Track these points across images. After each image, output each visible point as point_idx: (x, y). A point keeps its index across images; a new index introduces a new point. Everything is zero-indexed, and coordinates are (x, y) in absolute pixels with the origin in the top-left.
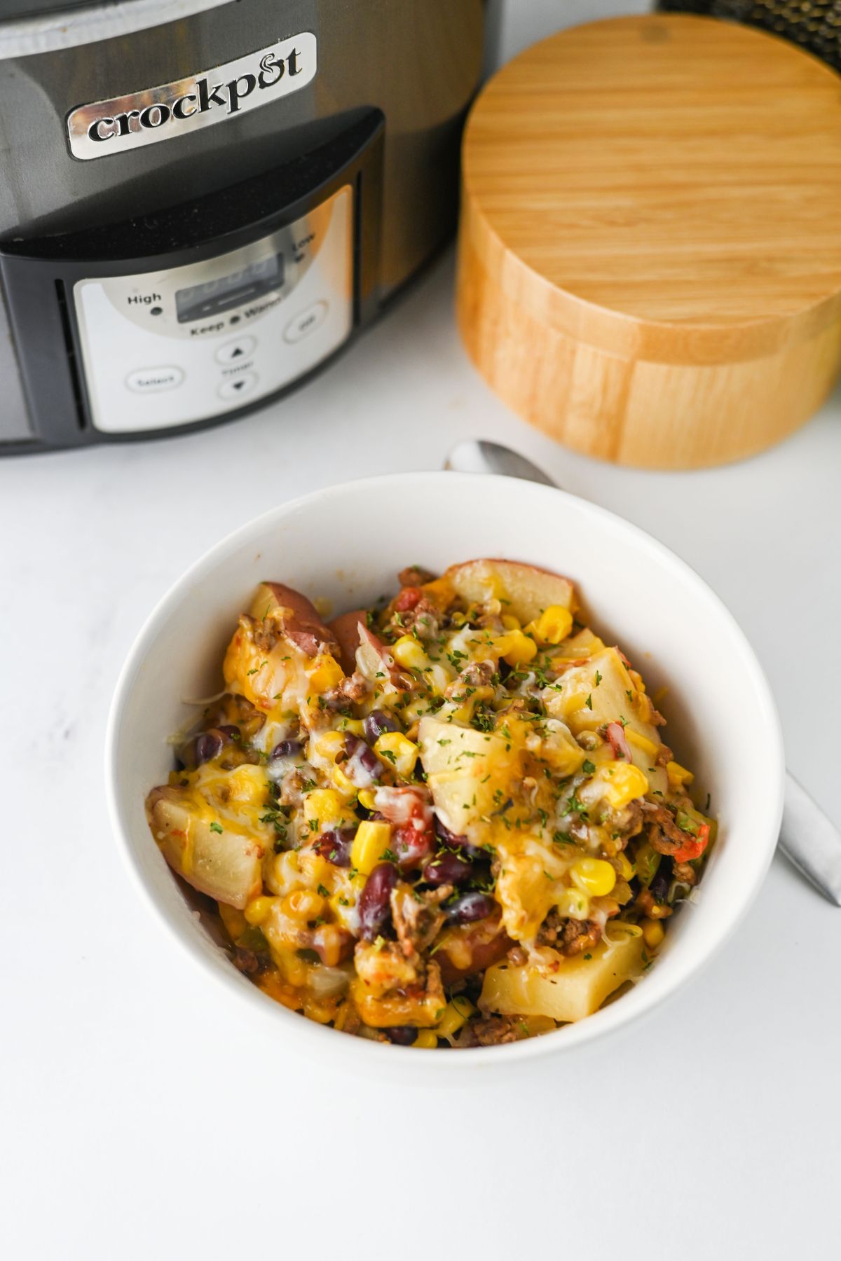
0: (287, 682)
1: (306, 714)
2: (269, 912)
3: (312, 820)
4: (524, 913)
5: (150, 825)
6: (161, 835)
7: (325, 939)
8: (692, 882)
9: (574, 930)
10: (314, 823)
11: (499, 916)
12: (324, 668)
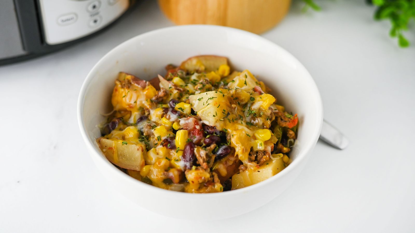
0: (138, 97)
1: (147, 105)
2: (150, 170)
3: (158, 137)
4: (243, 147)
5: (100, 147)
6: (104, 150)
7: (173, 174)
8: (295, 138)
9: (261, 155)
10: (159, 137)
11: (235, 151)
12: (150, 90)
